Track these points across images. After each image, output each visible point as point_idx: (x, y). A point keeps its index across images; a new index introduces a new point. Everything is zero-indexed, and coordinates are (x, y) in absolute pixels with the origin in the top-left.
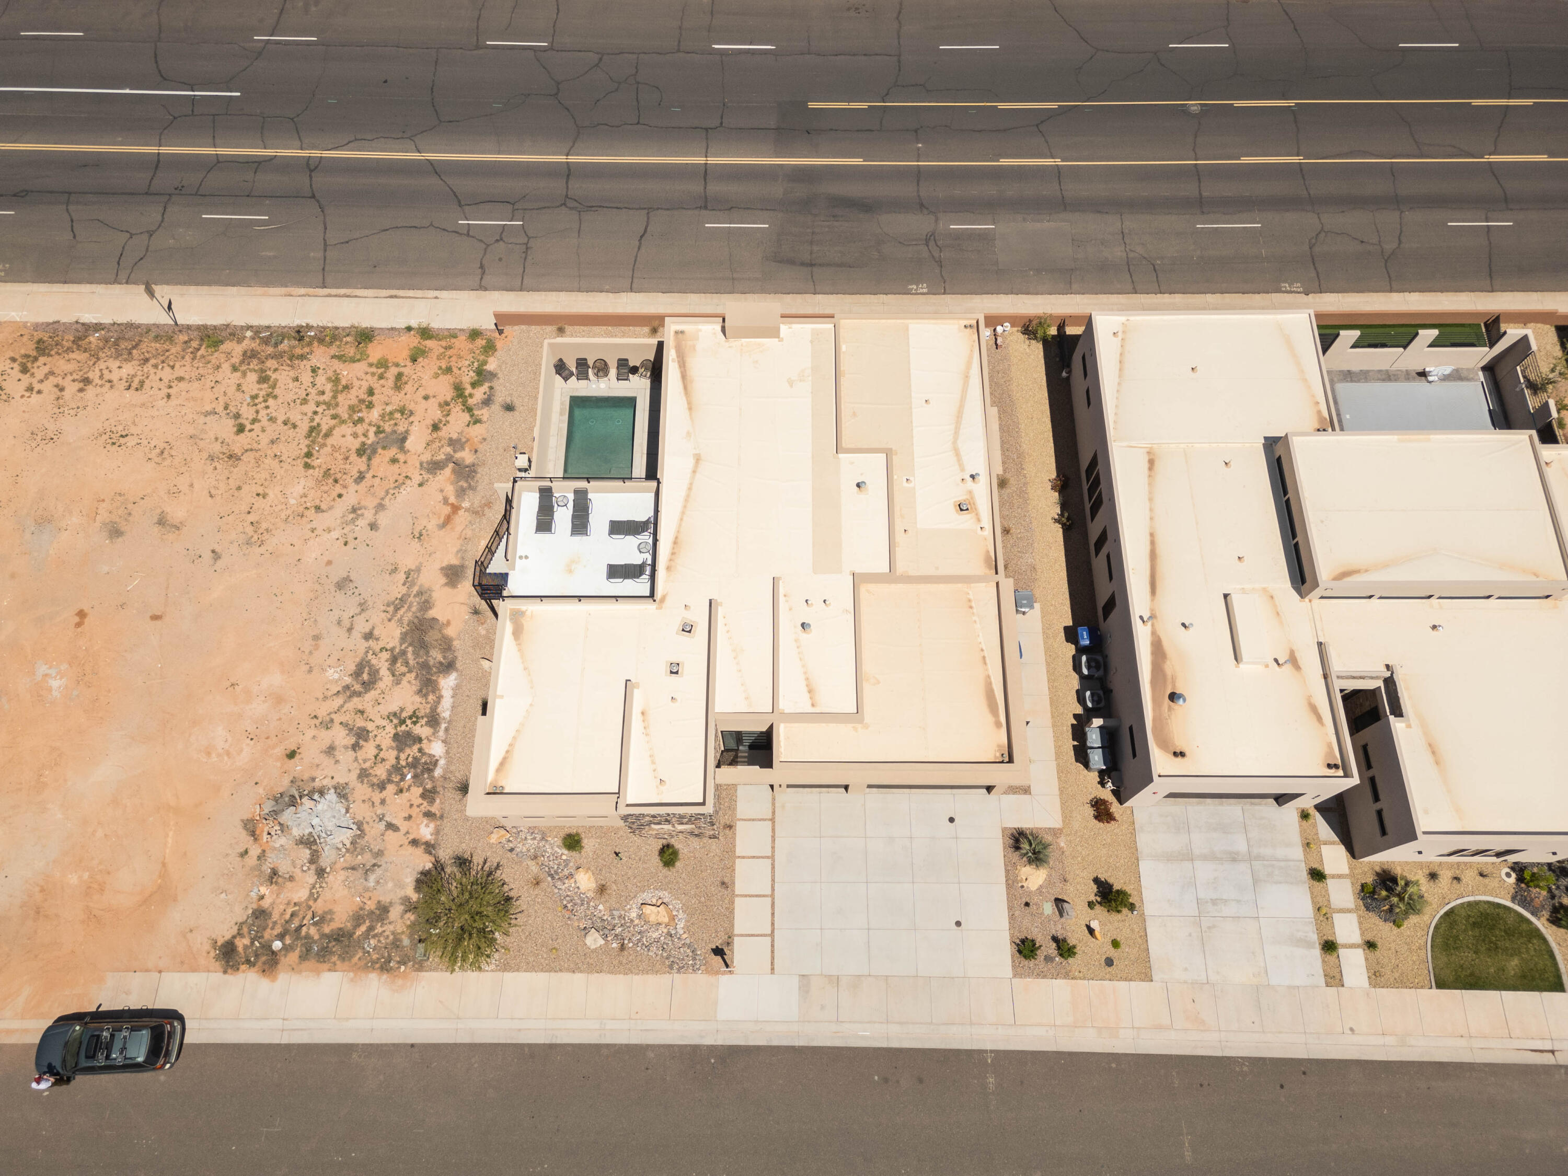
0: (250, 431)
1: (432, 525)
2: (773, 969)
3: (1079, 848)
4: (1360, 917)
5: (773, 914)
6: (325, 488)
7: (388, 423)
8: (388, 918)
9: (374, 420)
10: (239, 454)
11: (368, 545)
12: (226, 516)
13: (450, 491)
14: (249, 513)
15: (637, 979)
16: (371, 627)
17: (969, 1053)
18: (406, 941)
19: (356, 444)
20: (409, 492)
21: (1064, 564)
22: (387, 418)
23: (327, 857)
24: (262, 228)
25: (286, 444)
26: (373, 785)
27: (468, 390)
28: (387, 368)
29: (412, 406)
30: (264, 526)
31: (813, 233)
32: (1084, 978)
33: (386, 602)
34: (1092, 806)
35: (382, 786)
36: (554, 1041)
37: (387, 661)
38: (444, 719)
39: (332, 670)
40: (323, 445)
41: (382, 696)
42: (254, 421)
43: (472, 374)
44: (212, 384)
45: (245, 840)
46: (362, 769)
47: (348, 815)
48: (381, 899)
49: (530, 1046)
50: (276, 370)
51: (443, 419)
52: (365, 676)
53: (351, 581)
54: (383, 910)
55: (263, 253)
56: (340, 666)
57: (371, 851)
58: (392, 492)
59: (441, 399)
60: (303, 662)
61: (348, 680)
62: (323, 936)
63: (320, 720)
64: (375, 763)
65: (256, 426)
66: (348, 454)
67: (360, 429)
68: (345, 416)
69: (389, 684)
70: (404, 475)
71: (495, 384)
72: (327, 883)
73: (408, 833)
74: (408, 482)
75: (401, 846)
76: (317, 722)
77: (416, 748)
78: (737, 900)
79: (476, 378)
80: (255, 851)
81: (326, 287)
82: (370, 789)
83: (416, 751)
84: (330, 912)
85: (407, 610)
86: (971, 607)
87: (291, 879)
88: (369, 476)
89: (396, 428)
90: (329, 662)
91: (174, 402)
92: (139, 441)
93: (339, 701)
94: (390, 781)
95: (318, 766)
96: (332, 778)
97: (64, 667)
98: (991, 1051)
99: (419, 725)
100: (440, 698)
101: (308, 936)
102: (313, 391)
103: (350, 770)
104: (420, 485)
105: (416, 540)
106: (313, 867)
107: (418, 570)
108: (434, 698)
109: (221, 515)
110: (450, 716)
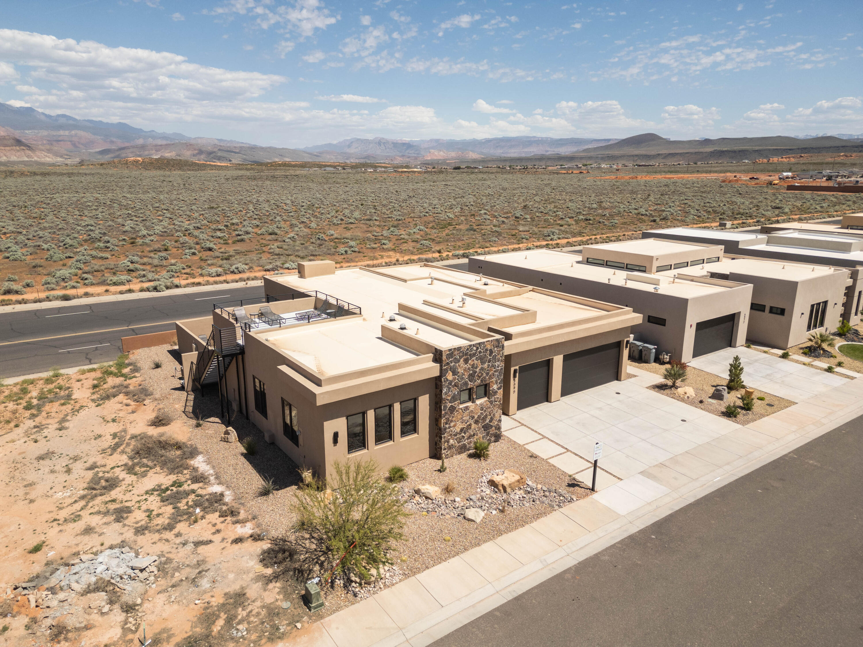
1: (122, 415)
2: (619, 478)
4: (819, 361)
5: (581, 457)
7: (49, 395)
8: (247, 599)
9: (33, 396)
11: (61, 436)
13: (128, 401)
15: (535, 525)
16: (92, 464)
18: (285, 604)
19: (21, 407)
20: (88, 410)
22: (46, 393)
23: (132, 592)
26: (157, 531)
27: (116, 371)
29: (68, 385)
32: (771, 414)
33: (100, 450)
35: (170, 528)
36: (516, 595)
37: (122, 471)
38: (210, 475)
39: (60, 494)
41: (131, 486)
43: (114, 367)
46: (136, 528)
47: (141, 556)
48: (227, 591)
49: (497, 609)
51: (101, 383)
52: (103, 484)
54: (237, 597)
56: (68, 489)
57: (188, 566)
58: (71, 414)
60: (20, 500)
61: (83, 492)
63: (62, 520)
64: (151, 520)
67: (21, 402)
69: (134, 479)
70: (79, 406)
71: (137, 364)
72: (143, 612)
73: (224, 539)
74: (84, 408)
75: (223, 549)
76: (59, 522)
77: (192, 496)
78: (550, 461)
79: (119, 367)
82: (156, 534)
84: (165, 630)
85: (126, 447)
87: (89, 626)
89: (58, 395)
90: (53, 491)
93: (82, 503)
94: (177, 522)
95: (77, 544)
96: (103, 545)
99: (185, 486)
100: (195, 469)
103: (121, 533)
104: (98, 406)
105: (112, 422)
106: (116, 606)
108: (190, 470)
110: (214, 472)
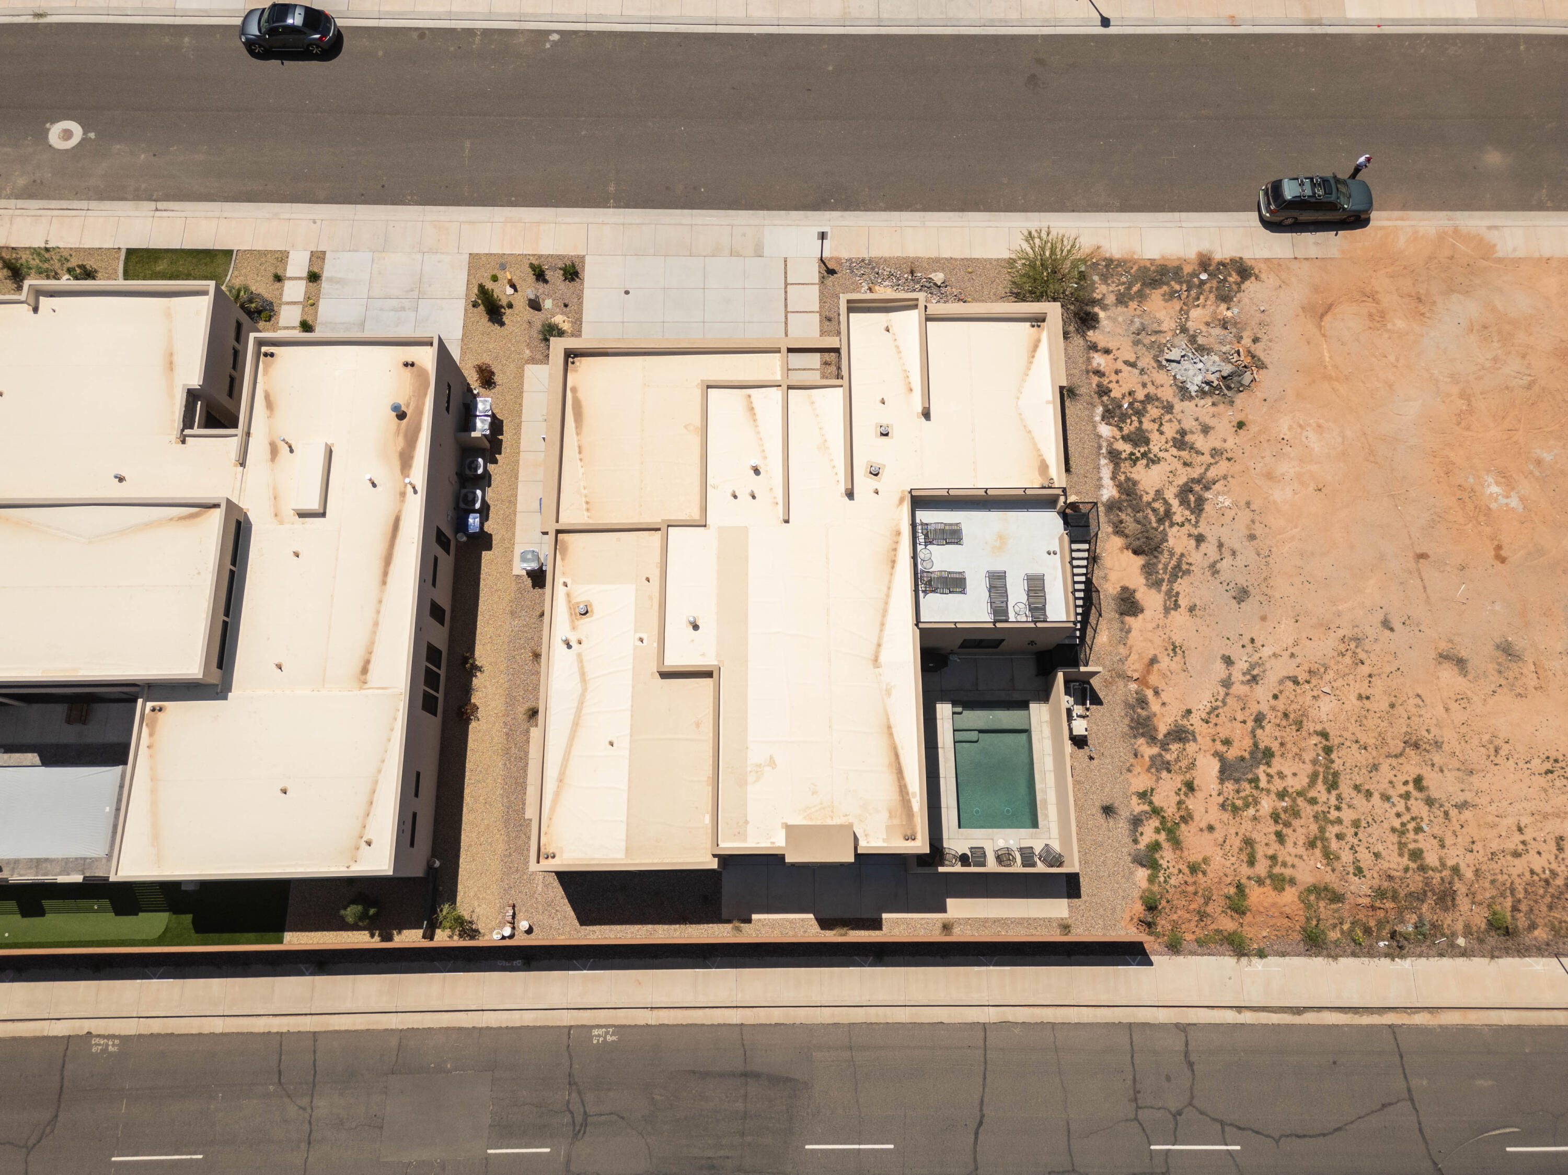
0: (1406, 783)
1: (1165, 662)
2: (785, 261)
3: (513, 349)
4: (280, 299)
5: (786, 299)
6: (1295, 706)
7: (1247, 792)
8: (1116, 295)
9: (1266, 797)
10: (1407, 749)
11: (1228, 639)
12: (1394, 672)
13: (1155, 706)
14: (1370, 676)
15: (898, 253)
16: (1200, 548)
17: (627, 206)
18: (1096, 278)
19: (1278, 764)
20: (1201, 703)
21: (480, 617)
22: (1250, 799)
23: (1182, 341)
24: (1508, 1130)
25: (1358, 764)
26: (1158, 399)
27: (1162, 837)
28: (1271, 876)
29: (1226, 816)
30: (1348, 660)
31: (743, 1134)
32: (526, 255)
33: (1192, 574)
34: (494, 383)
35: (1149, 398)
36: (961, 213)
37: (1175, 513)
38: (1105, 457)
39: (1226, 504)
40: (1315, 762)
41: (1171, 480)
42: (1407, 796)
43: (1163, 863)
44: (1475, 847)
45: (1258, 349)
46: (1172, 413)
47: (1173, 374)
48: (1125, 309)
49: (979, 211)
50: (1406, 870)
51: (1183, 797)
52: (1192, 498)
53: (1235, 598)
54: (1122, 300)
55: (1490, 1083)
56: (1221, 508)
57: (1145, 345)
58: (1219, 703)
59: (1193, 827)
60: (1258, 512)
61: (1208, 495)
62: (1167, 284)
63: (1224, 457)
64: (1161, 418)
65: (1402, 789)
66: (1283, 749)
67: (1278, 785)
68: (1300, 801)
69: (1166, 492)
70: (1211, 725)
71: (1132, 847)
72: (1176, 322)
73: (1116, 360)
74: (1204, 716)
75: (1119, 349)
76: (1225, 455)
77: (1126, 431)
78: (818, 309)
79: (1157, 856)
80: (1247, 341)
81: (1390, 1026)
82: (1159, 396)
83: (1125, 428)
84: (1166, 301)
85: (1168, 564)
86: (587, 503)
87: (1208, 324)
88: (1250, 724)
89: (1236, 786)
90: (1233, 513)
91: (1510, 821)
92: (1528, 765)
93: (1211, 474)
94: (1142, 402)
95: (1214, 416)
96: (1196, 406)
97: (1493, 506)
98: (609, 207)
99: (1128, 452)
100: (1114, 478)
101: (1181, 283)
102: (1350, 839)
103: (1183, 412)
104: (1189, 712)
105: (1177, 645)
106: (1191, 333)
107: (1167, 610)
108: (1119, 478)
109: (1399, 672)
110: (1099, 460)
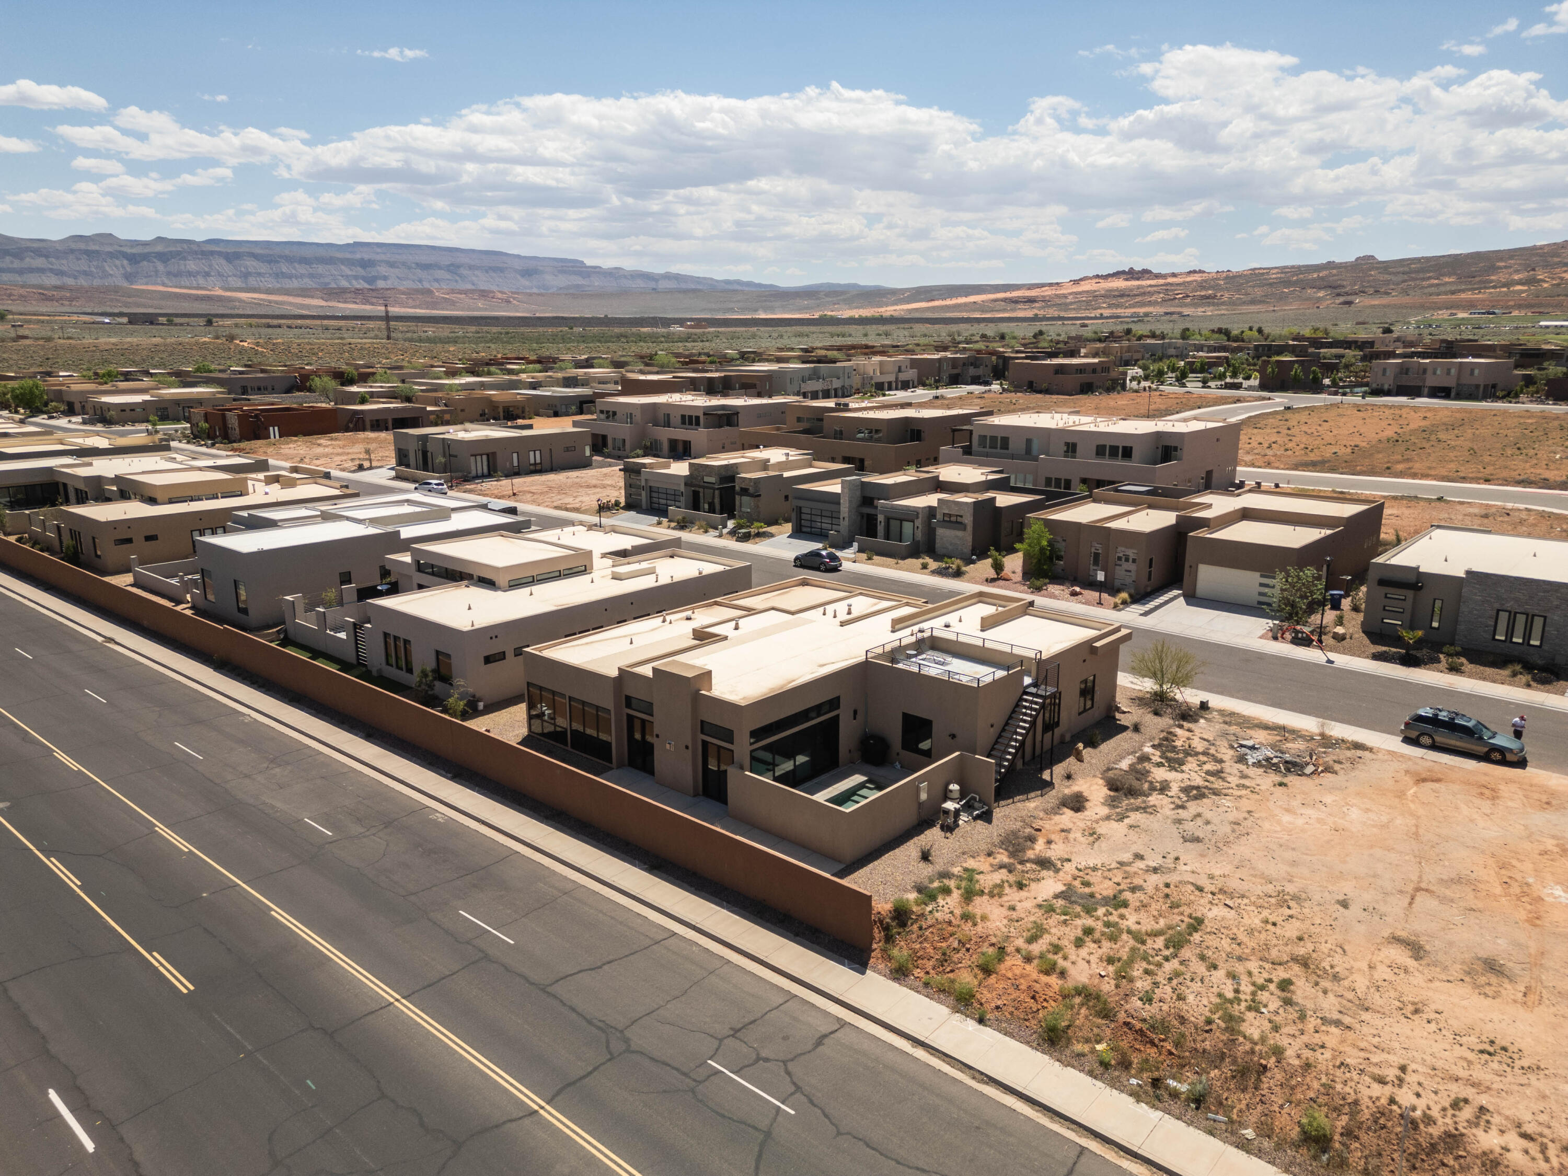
0: (1270, 982)
1: (1075, 833)
7: (1075, 911)
9: (1091, 920)
10: (1291, 963)
11: (1153, 849)
12: (1323, 924)
13: (1039, 846)
14: (1290, 916)
16: (1176, 809)
19: (1125, 911)
20: (1086, 861)
22: (1073, 913)
25: (1220, 948)
26: (1213, 756)
27: (957, 892)
28: (1042, 958)
29: (1036, 909)
30: (1272, 899)
33: (1152, 814)
37: (1170, 791)
38: (1134, 755)
39: (1227, 805)
40: (1169, 928)
41: (1184, 781)
42: (1261, 988)
43: (941, 901)
44: (1321, 1050)
45: (1336, 766)
46: (1219, 763)
47: (1239, 752)
50: (1209, 1023)
51: (1006, 884)
52: (1195, 791)
53: (1183, 837)
56: (1218, 804)
58: (1104, 868)
59: (995, 900)
61: (1213, 797)
62: (1279, 732)
63: (1249, 789)
65: (1260, 983)
66: (1141, 907)
67: (1113, 920)
68: (1126, 934)
70: (1082, 872)
71: (923, 881)
73: (1194, 735)
74: (1081, 866)
75: (1202, 733)
79: (941, 894)
80: (1328, 759)
81: (1081, 1146)
82: (1216, 755)
84: (1270, 735)
85: (1134, 803)
88: (1124, 887)
89: (1068, 904)
90: (1228, 809)
91: (1395, 1060)
92: (1457, 1037)
93: (1227, 791)
94: (1197, 752)
95: (1259, 775)
96: (1247, 767)
97: (1548, 899)
99: (1158, 761)
100: (1132, 764)
101: (1292, 734)
102: (1160, 979)
103: (1230, 766)
104: (1068, 859)
105: (1098, 832)
107: (1108, 818)
108: (1136, 765)
